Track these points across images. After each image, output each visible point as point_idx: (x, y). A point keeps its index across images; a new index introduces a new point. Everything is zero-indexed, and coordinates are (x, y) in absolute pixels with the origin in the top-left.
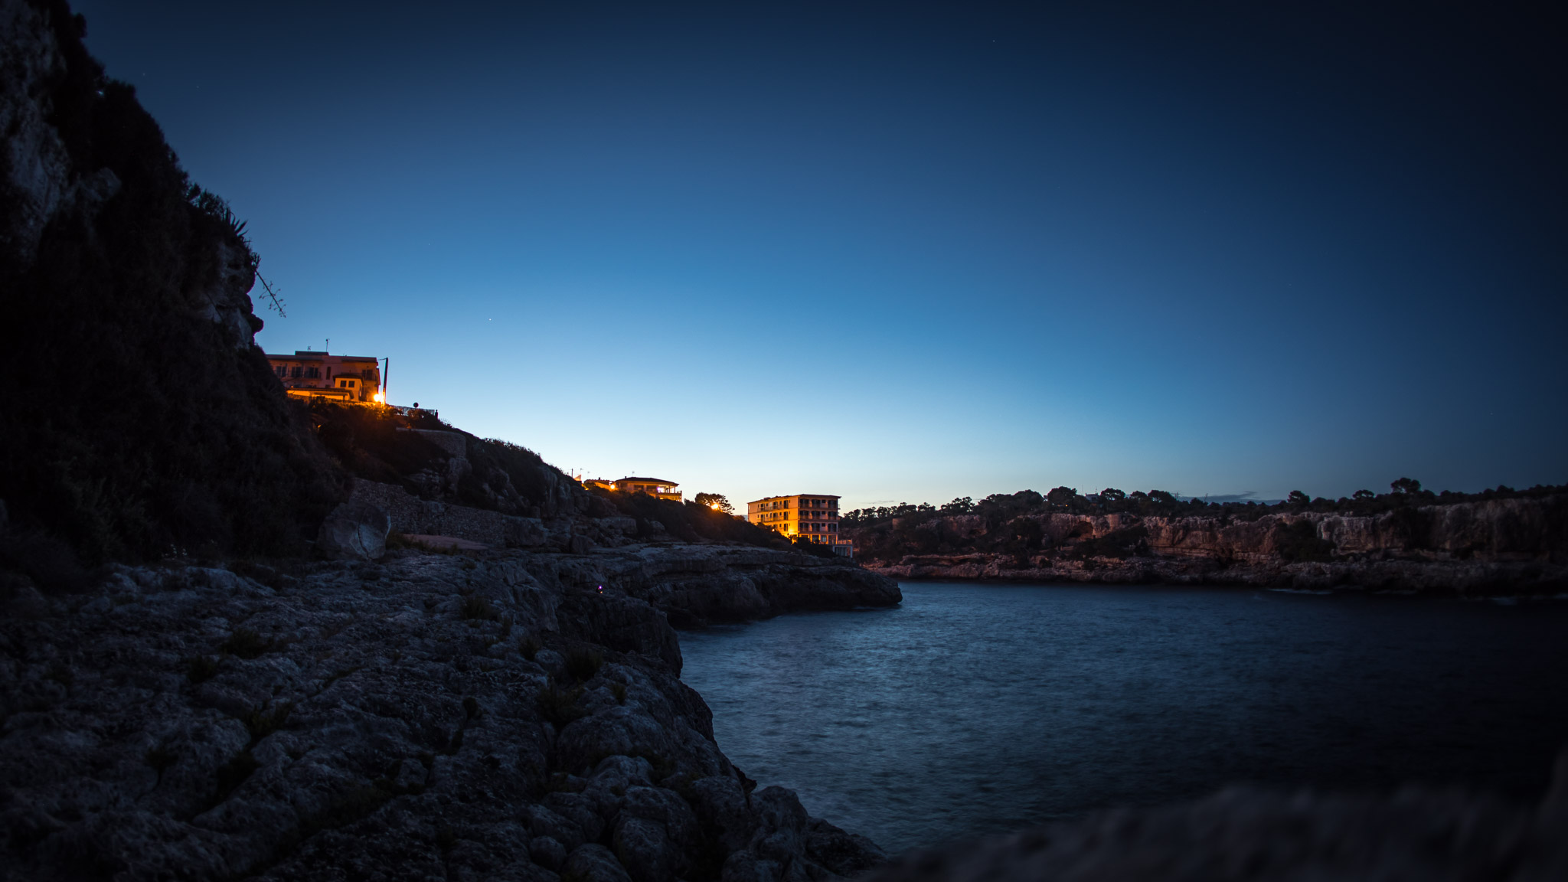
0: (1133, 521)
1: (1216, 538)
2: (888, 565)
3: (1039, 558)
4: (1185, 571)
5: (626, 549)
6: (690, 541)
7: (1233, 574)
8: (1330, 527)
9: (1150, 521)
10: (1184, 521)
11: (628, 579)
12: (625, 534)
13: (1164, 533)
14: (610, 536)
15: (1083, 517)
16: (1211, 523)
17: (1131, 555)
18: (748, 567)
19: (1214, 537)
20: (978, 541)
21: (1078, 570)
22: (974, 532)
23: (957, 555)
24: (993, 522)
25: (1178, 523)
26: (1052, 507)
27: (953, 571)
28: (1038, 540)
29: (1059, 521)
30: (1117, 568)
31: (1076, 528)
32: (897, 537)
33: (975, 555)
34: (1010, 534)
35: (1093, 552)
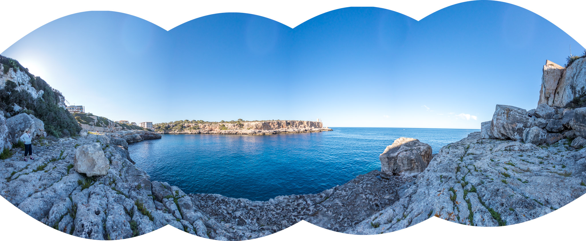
0: (197, 125)
3: (183, 130)
5: (121, 132)
11: (121, 136)
12: (121, 129)
13: (201, 126)
15: (189, 124)
16: (208, 125)
18: (139, 133)
20: (174, 128)
21: (189, 132)
22: (173, 127)
23: (171, 130)
24: (176, 125)
25: (204, 125)
26: (185, 123)
27: (170, 132)
28: (183, 127)
29: (186, 125)
30: (194, 131)
31: (188, 126)
32: (162, 128)
33: (173, 130)
34: (179, 127)
35: (191, 129)
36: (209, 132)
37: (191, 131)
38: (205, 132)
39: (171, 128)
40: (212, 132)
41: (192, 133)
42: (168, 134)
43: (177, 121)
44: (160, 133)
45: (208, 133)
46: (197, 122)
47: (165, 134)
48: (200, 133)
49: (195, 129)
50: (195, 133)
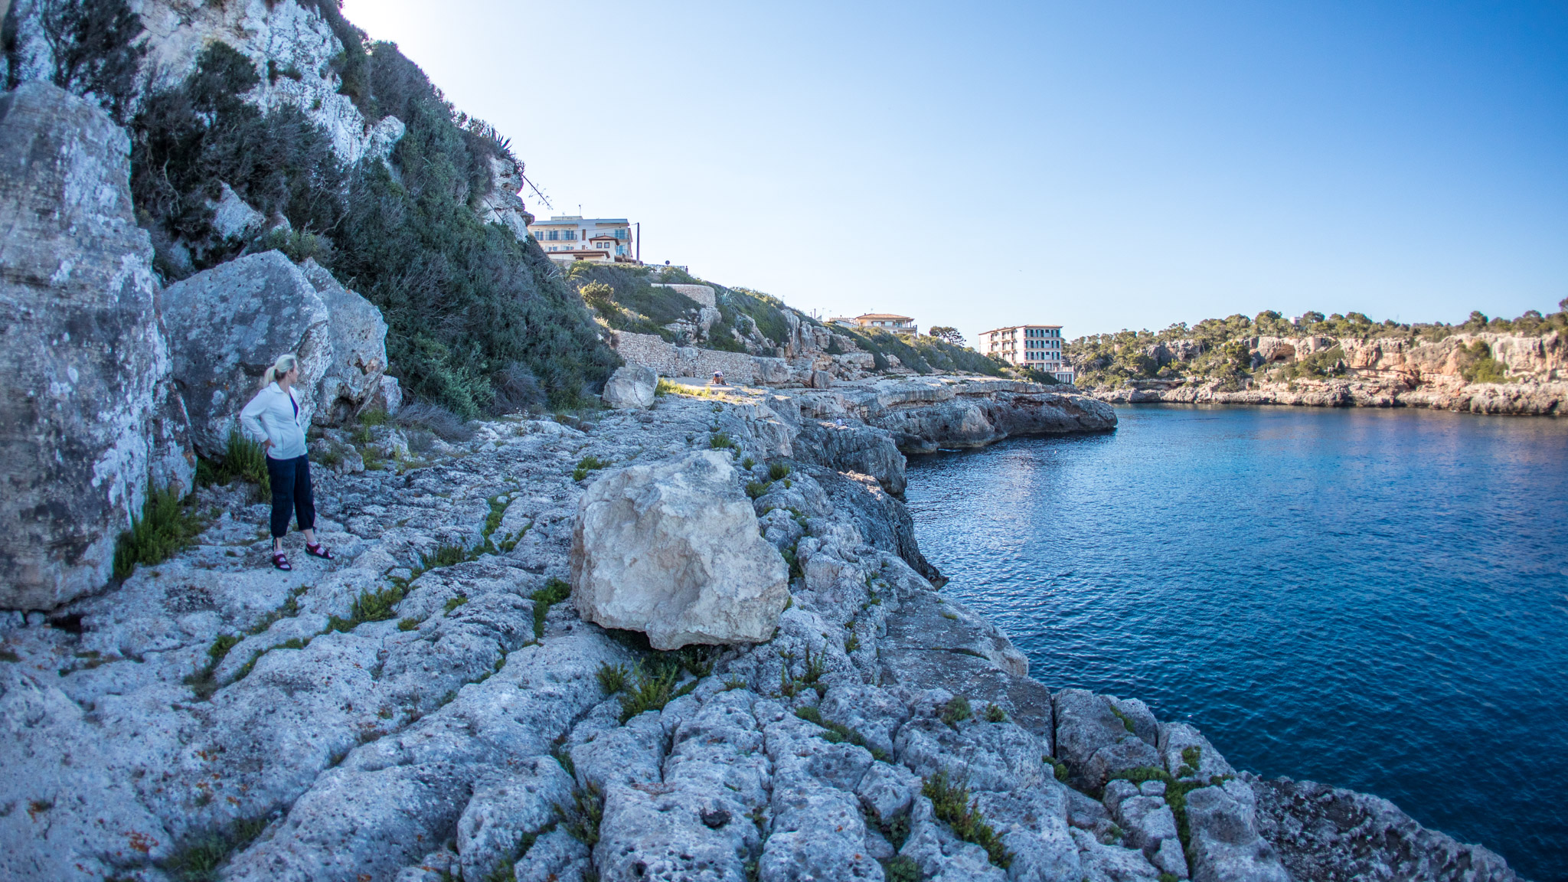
0: (1331, 343)
1: (1405, 359)
2: (1111, 390)
3: (1248, 380)
4: (1376, 392)
5: (864, 382)
6: (923, 372)
8: (1501, 348)
9: (1346, 344)
10: (1377, 343)
11: (865, 409)
12: (863, 368)
13: (1358, 355)
14: (849, 370)
15: (1287, 340)
16: (1400, 344)
17: (1330, 377)
18: (977, 395)
20: (1192, 365)
21: (1281, 392)
22: (1189, 356)
23: (1173, 379)
24: (1206, 347)
25: (1371, 344)
26: (1259, 332)
27: (1170, 395)
28: (1246, 363)
29: (1265, 345)
30: (1317, 390)
31: (1281, 351)
32: (1120, 363)
33: (1190, 379)
34: (1221, 358)
35: (1295, 374)
36: (1403, 397)
37: (1293, 389)
38: (1378, 399)
39: (1175, 365)
40: (1419, 395)
41: (1298, 404)
42: (1154, 402)
43: (1212, 323)
44: (1108, 395)
45: (1398, 404)
46: (1331, 326)
47: (1139, 402)
48: (1346, 402)
49: (1319, 373)
50: (1321, 405)
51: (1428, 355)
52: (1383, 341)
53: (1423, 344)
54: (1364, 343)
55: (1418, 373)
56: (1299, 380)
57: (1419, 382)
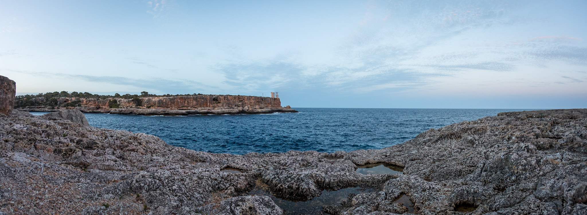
0: (78, 99)
1: (96, 103)
2: (23, 108)
3: (57, 107)
4: (89, 110)
7: (99, 111)
8: (119, 101)
9: (82, 99)
10: (89, 99)
13: (84, 102)
15: (67, 98)
16: (95, 100)
17: (77, 106)
19: (95, 103)
20: (43, 103)
22: (42, 101)
24: (47, 99)
26: (60, 96)
29: (62, 99)
31: (65, 100)
34: (51, 101)
35: (68, 106)
43: (49, 93)
46: (78, 95)
51: (102, 102)
52: (90, 99)
53: (101, 100)
54: (86, 99)
55: (99, 106)
56: (69, 107)
57: (100, 108)
